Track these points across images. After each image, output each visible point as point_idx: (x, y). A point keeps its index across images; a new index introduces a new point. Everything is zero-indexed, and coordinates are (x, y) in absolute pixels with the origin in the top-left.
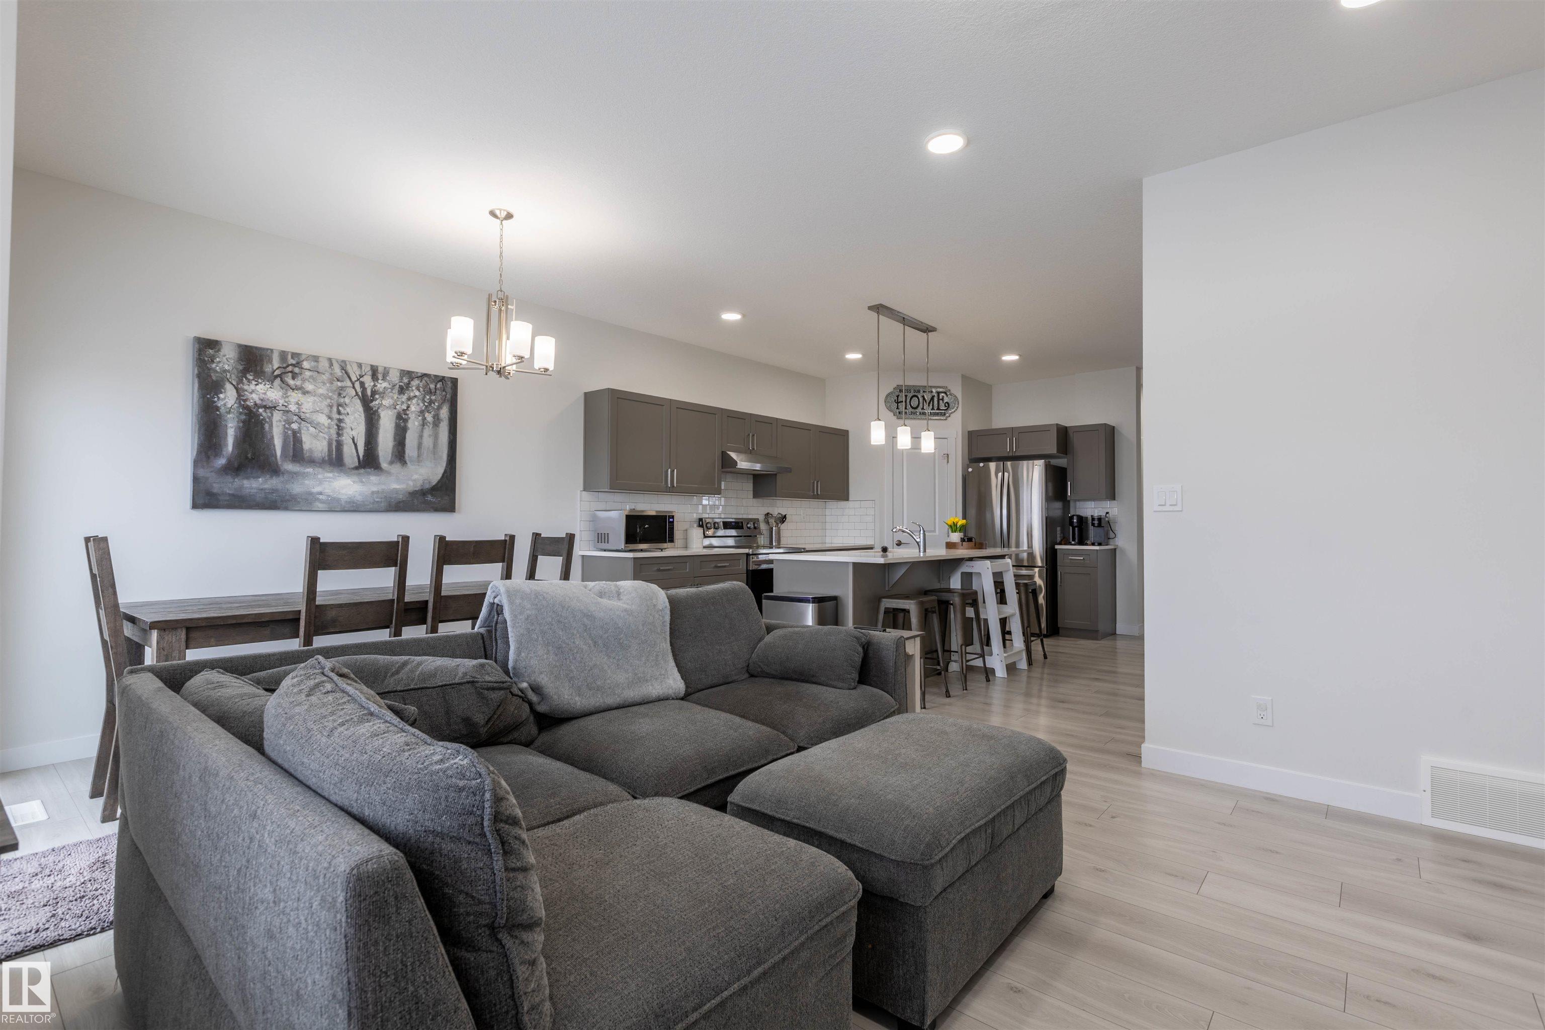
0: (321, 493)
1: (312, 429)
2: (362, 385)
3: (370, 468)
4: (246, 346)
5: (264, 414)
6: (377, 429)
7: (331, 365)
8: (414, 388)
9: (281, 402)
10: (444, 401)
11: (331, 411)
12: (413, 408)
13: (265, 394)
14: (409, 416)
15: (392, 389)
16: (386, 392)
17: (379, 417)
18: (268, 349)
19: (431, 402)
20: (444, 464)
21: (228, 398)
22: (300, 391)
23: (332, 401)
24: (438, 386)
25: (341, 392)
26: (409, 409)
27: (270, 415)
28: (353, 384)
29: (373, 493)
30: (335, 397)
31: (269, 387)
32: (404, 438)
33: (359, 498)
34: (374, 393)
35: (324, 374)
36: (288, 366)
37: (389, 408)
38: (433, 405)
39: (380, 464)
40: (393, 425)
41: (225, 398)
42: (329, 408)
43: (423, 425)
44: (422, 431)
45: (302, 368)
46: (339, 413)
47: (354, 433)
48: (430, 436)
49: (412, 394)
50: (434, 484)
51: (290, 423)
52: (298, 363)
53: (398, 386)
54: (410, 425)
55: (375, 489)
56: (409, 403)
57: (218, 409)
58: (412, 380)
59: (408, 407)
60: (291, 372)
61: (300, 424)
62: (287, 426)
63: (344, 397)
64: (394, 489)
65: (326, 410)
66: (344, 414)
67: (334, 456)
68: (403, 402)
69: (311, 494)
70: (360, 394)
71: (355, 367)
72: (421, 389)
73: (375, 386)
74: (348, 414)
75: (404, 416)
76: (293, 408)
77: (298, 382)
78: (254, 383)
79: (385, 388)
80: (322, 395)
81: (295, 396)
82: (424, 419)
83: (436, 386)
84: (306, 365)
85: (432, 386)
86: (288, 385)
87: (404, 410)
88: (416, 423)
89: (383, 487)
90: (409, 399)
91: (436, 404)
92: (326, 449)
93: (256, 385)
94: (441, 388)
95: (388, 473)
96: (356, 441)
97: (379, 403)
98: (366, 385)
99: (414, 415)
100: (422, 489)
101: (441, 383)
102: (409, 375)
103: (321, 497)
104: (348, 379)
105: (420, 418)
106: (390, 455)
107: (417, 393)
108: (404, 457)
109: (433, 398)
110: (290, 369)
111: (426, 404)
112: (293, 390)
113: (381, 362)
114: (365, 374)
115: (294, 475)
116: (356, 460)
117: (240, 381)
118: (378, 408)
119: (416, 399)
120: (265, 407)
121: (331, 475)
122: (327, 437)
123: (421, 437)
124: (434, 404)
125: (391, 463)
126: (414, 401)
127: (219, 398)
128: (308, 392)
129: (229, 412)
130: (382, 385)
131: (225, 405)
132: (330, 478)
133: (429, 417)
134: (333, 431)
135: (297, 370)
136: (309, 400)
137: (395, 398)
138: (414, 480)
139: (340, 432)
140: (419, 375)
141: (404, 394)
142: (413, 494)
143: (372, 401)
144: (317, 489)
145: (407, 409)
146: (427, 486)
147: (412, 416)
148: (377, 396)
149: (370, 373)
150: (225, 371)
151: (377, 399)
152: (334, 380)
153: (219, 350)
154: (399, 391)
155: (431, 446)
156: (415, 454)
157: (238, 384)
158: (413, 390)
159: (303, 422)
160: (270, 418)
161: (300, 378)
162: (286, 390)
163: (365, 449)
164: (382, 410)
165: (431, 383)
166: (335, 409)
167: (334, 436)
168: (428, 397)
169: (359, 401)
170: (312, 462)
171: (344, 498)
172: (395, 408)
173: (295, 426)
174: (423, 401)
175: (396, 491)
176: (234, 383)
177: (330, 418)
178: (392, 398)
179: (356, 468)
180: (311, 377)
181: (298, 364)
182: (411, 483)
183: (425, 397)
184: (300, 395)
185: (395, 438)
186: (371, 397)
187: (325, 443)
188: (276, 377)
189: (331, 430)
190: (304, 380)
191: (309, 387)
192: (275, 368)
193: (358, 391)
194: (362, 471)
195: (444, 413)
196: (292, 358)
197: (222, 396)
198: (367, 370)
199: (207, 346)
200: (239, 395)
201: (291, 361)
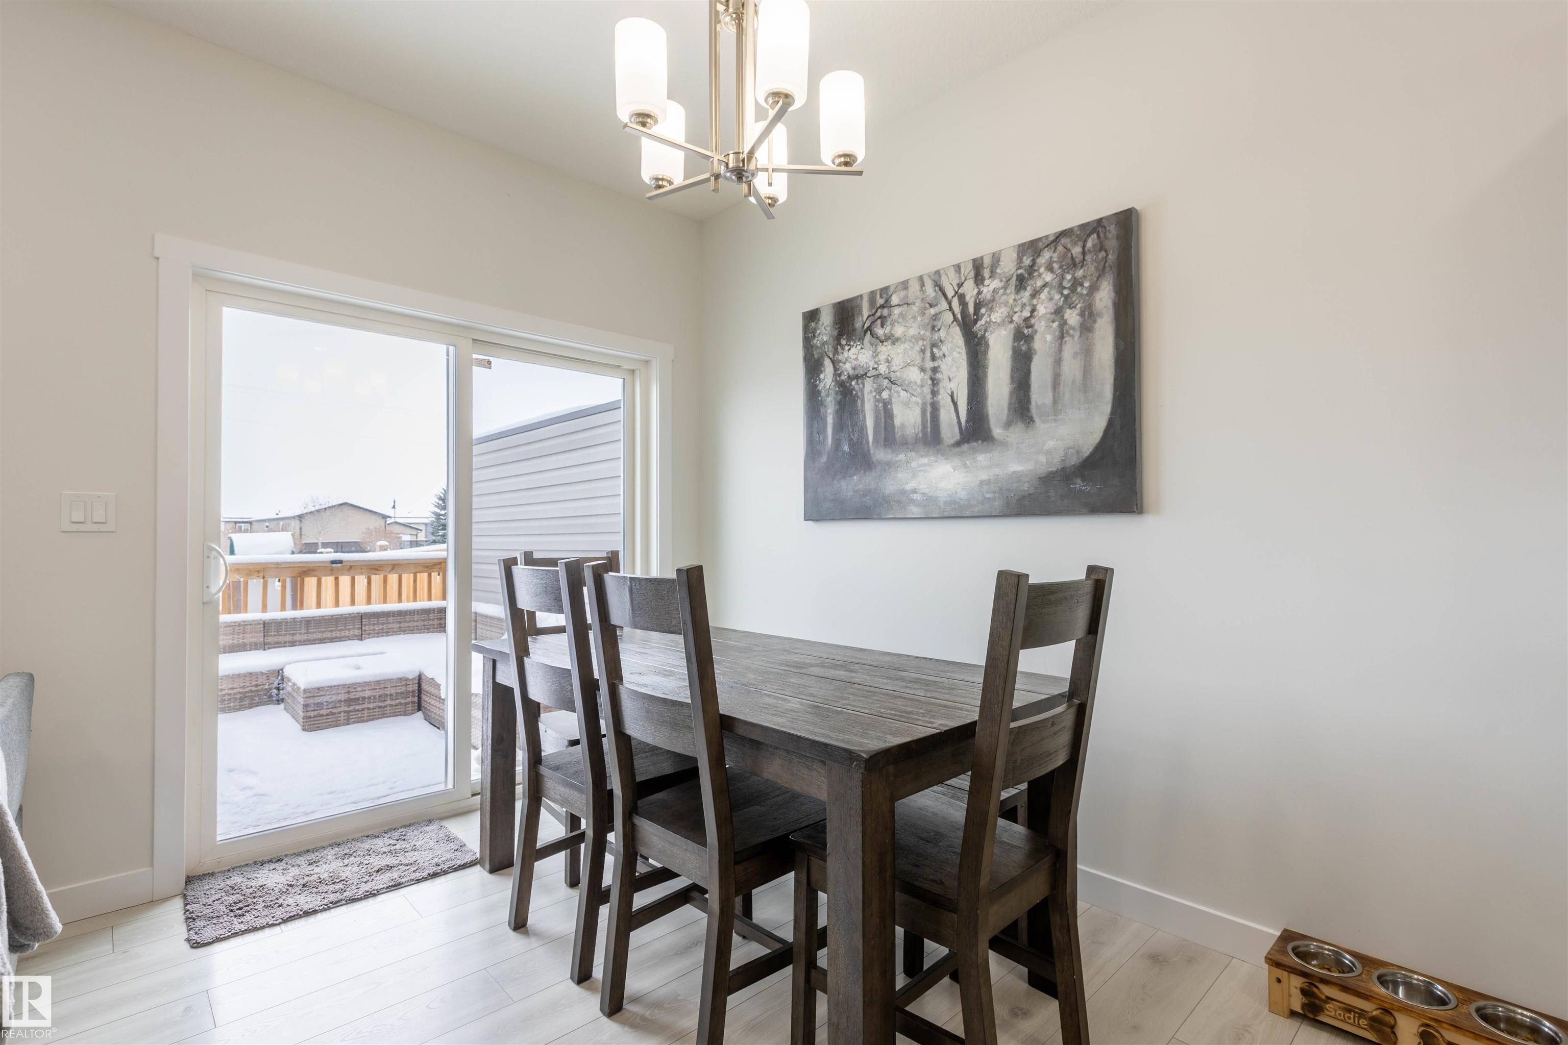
0: (915, 491)
1: (903, 393)
2: (962, 298)
3: (976, 440)
4: (839, 303)
5: (856, 387)
6: (985, 367)
7: (923, 285)
8: (1042, 270)
9: (872, 364)
10: (1101, 273)
11: (923, 359)
12: (1042, 310)
13: (856, 359)
14: (1036, 327)
15: (1005, 288)
16: (997, 297)
17: (987, 346)
18: (857, 297)
19: (1076, 283)
20: (1107, 408)
21: (827, 378)
22: (889, 342)
23: (925, 343)
24: (1089, 244)
25: (935, 323)
26: (1036, 313)
27: (861, 386)
28: (950, 304)
29: (982, 483)
30: (928, 334)
31: (859, 347)
32: (1028, 373)
33: (962, 495)
34: (978, 306)
35: (914, 304)
36: (876, 311)
37: (1002, 324)
38: (1079, 289)
39: (989, 430)
40: (1009, 353)
41: (825, 379)
42: (921, 354)
43: (1062, 337)
44: (1060, 350)
45: (891, 307)
46: (933, 358)
47: (953, 385)
48: (1075, 355)
49: (1039, 283)
50: (1086, 454)
51: (880, 393)
52: (886, 301)
53: (1014, 278)
54: (1037, 344)
55: (984, 476)
56: (1035, 302)
57: (819, 392)
58: (1039, 255)
59: (1033, 311)
60: (880, 317)
61: (890, 390)
62: (878, 397)
63: (939, 330)
64: (1014, 472)
65: (918, 360)
66: (940, 358)
67: (929, 429)
68: (1024, 306)
69: (903, 492)
70: (959, 316)
71: (952, 273)
72: (1056, 266)
73: (979, 293)
74: (944, 356)
75: (1026, 331)
76: (883, 369)
77: (887, 330)
78: (847, 348)
79: (994, 291)
80: (913, 336)
81: (885, 350)
82: (1064, 323)
83: (1084, 247)
84: (895, 300)
85: (1077, 250)
86: (878, 338)
87: (1026, 320)
88: (1049, 338)
89: (996, 471)
90: (1034, 295)
91: (1087, 284)
92: (919, 420)
93: (849, 350)
94: (1094, 246)
95: (1004, 444)
96: (955, 398)
97: (986, 322)
98: (968, 298)
99: (1043, 323)
100: (1063, 469)
101: (1095, 235)
102: (1033, 248)
103: (915, 496)
104: (943, 299)
105: (1055, 325)
106: (1006, 411)
107: (1048, 277)
108: (1028, 410)
109: (1080, 273)
110: (878, 314)
111: (1066, 292)
112: (882, 342)
113: (983, 249)
114: (965, 280)
115: (889, 465)
116: (957, 430)
117: (836, 352)
118: (986, 331)
119: (1046, 290)
120: (857, 377)
121: (925, 460)
122: (920, 401)
123: (1058, 362)
124: (1082, 285)
125: (1008, 425)
126: (1044, 296)
127: (820, 379)
128: (898, 339)
129: (828, 395)
130: (991, 285)
131: (825, 386)
132: (925, 465)
133: (1072, 317)
134: (927, 390)
135: (885, 312)
136: (899, 351)
137: (1011, 301)
138: (1049, 452)
139: (936, 389)
140: (1051, 238)
141: (1025, 289)
142: (1047, 480)
143: (976, 321)
144: (909, 487)
145: (1031, 316)
146: (1074, 461)
147: (1040, 325)
148: (983, 311)
149: (972, 274)
150: (824, 344)
151: (983, 315)
152: (926, 309)
153: (819, 320)
154: (1016, 286)
155: (1079, 376)
156: (1048, 399)
157: (834, 356)
158: (1040, 275)
159: (894, 386)
160: (862, 390)
161: (888, 323)
162: (876, 346)
163: (968, 409)
164: (991, 334)
165: (1075, 244)
166: (928, 354)
167: (929, 397)
168: (1069, 277)
169: (957, 329)
170: (906, 444)
171: (942, 496)
172: (1012, 321)
173: (885, 395)
174: (1061, 287)
175: (1017, 477)
176: (831, 356)
177: (923, 370)
178: (1006, 304)
179: (958, 444)
180: (901, 315)
181: (887, 305)
182: (1042, 459)
183: (1063, 278)
184: (889, 347)
185: (1012, 378)
186: (975, 314)
187: (918, 411)
188: (866, 332)
189: (924, 389)
190: (892, 324)
191: (899, 331)
192: (865, 320)
193: (956, 313)
194: (966, 447)
195: (1105, 297)
196: (881, 297)
197: (822, 376)
198: (968, 270)
199: (811, 317)
200: (836, 369)
201: (880, 301)
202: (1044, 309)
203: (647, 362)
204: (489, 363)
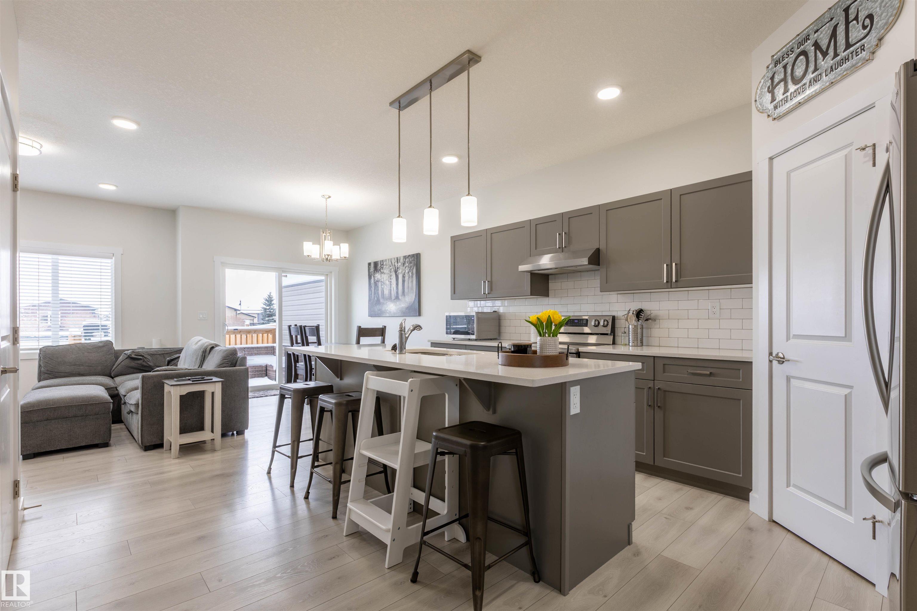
1: (385, 287)
2: (395, 266)
3: (397, 299)
4: (375, 262)
6: (398, 282)
7: (389, 261)
9: (380, 279)
10: (415, 265)
13: (378, 277)
15: (401, 265)
16: (400, 267)
17: (399, 278)
18: (378, 261)
20: (415, 294)
23: (389, 275)
25: (391, 271)
28: (393, 267)
29: (397, 309)
30: (390, 273)
31: (378, 274)
32: (404, 285)
33: (394, 311)
34: (398, 268)
35: (387, 265)
38: (411, 268)
39: (399, 297)
40: (402, 280)
43: (409, 278)
44: (409, 281)
46: (391, 279)
47: (393, 286)
48: (411, 282)
49: (406, 266)
50: (412, 304)
53: (403, 263)
54: (406, 279)
55: (398, 307)
58: (406, 259)
60: (382, 267)
62: (381, 287)
64: (402, 307)
65: (388, 279)
67: (390, 296)
68: (404, 270)
69: (385, 310)
71: (393, 260)
72: (408, 262)
73: (398, 265)
75: (404, 276)
76: (382, 280)
78: (376, 274)
80: (387, 273)
81: (383, 275)
84: (384, 264)
85: (411, 260)
86: (381, 272)
87: (404, 273)
89: (400, 306)
90: (405, 268)
92: (388, 293)
94: (414, 259)
95: (401, 300)
96: (394, 289)
97: (399, 272)
100: (409, 307)
101: (413, 257)
102: (405, 257)
103: (387, 311)
104: (392, 265)
105: (408, 275)
106: (401, 293)
107: (407, 264)
108: (404, 293)
109: (411, 265)
113: (398, 256)
115: (383, 304)
116: (394, 296)
118: (398, 274)
120: (378, 282)
121: (389, 303)
122: (388, 289)
123: (408, 283)
125: (402, 296)
126: (406, 268)
128: (385, 273)
129: (372, 285)
131: (372, 283)
133: (410, 274)
136: (385, 276)
138: (407, 302)
139: (391, 286)
140: (408, 256)
143: (397, 272)
144: (387, 309)
146: (410, 305)
147: (406, 275)
149: (396, 261)
150: (372, 272)
152: (389, 267)
153: (371, 265)
154: (403, 265)
155: (411, 286)
156: (407, 291)
159: (384, 285)
160: (379, 285)
161: (383, 269)
162: (381, 274)
163: (396, 292)
165: (411, 258)
166: (390, 278)
167: (390, 288)
168: (410, 265)
169: (394, 273)
170: (386, 299)
171: (391, 311)
172: (402, 273)
173: (383, 287)
174: (409, 267)
176: (373, 275)
177: (389, 282)
178: (401, 269)
179: (394, 299)
180: (386, 268)
182: (406, 304)
185: (402, 286)
186: (397, 270)
187: (388, 291)
188: (379, 270)
189: (389, 286)
191: (385, 271)
192: (379, 267)
193: (394, 269)
195: (416, 270)
197: (371, 280)
198: (396, 259)
199: (369, 264)
200: (374, 279)
201: (382, 263)
202: (407, 271)
203: (331, 272)
204: (287, 276)
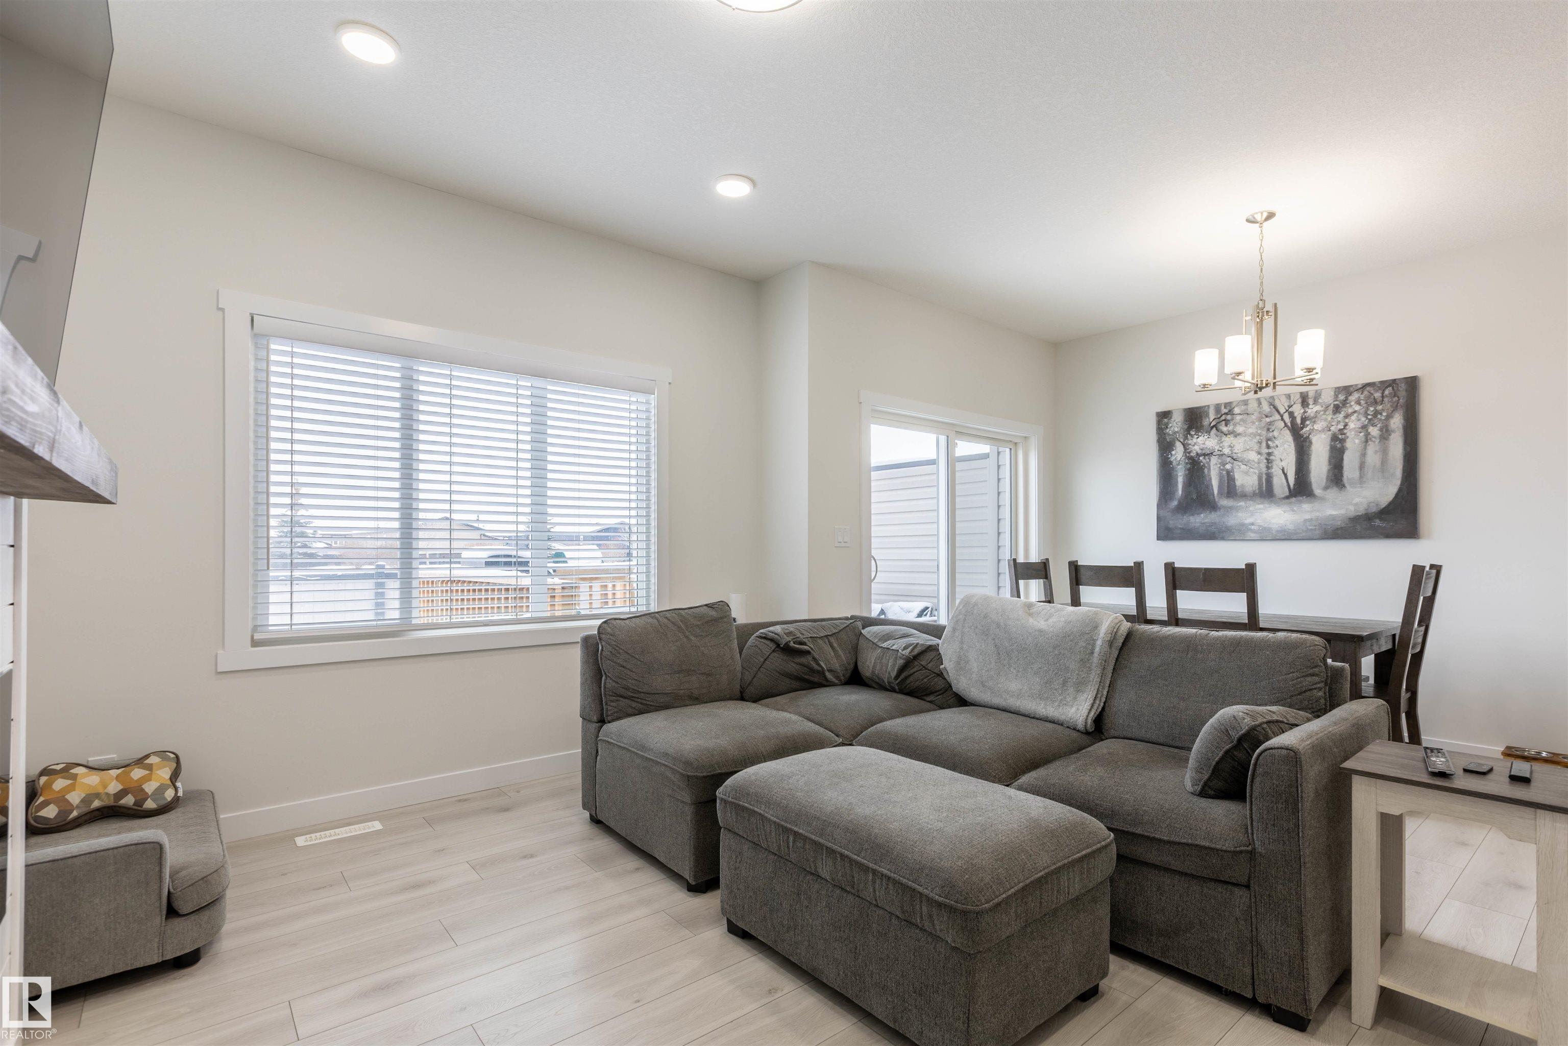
0: (1253, 524)
1: (1243, 467)
2: (1291, 415)
3: (1302, 496)
4: (1189, 409)
5: (1204, 461)
6: (1309, 455)
7: (1260, 404)
8: (1352, 403)
9: (1217, 448)
10: (1395, 408)
11: (1260, 447)
12: (1352, 425)
13: (1204, 444)
14: (1348, 435)
15: (1325, 411)
16: (1319, 416)
17: (1311, 443)
18: (1205, 406)
19: (1376, 413)
20: (1399, 482)
21: (1178, 454)
22: (1232, 435)
23: (1261, 438)
24: (1387, 392)
25: (1270, 427)
26: (1347, 427)
27: (1208, 460)
28: (1282, 416)
29: (1305, 521)
30: (1264, 433)
31: (1207, 437)
32: (1342, 459)
33: (1291, 527)
34: (1304, 420)
35: (1253, 414)
36: (1221, 416)
37: (1323, 431)
38: (1379, 416)
39: (1312, 490)
40: (1328, 448)
41: (1176, 454)
42: (1259, 444)
43: (1366, 441)
44: (1365, 448)
45: (1234, 414)
46: (1268, 447)
47: (1284, 464)
48: (1376, 452)
49: (1350, 411)
50: (1383, 506)
51: (1224, 465)
52: (1230, 411)
53: (1332, 406)
54: (1348, 444)
55: (1307, 517)
56: (1347, 420)
57: (1171, 463)
58: (1350, 395)
59: (1346, 425)
60: (1224, 420)
61: (1232, 464)
62: (1222, 467)
63: (1273, 431)
64: (1330, 515)
65: (1256, 447)
66: (1273, 447)
67: (1264, 489)
68: (1339, 422)
69: (1243, 525)
70: (1289, 424)
71: (1284, 399)
72: (1362, 402)
73: (1305, 412)
74: (1277, 446)
75: (1340, 436)
76: (1226, 451)
77: (1230, 428)
78: (1196, 437)
79: (1316, 412)
80: (1252, 433)
81: (1228, 440)
82: (1367, 434)
83: (1383, 393)
84: (1237, 410)
85: (1378, 395)
86: (1222, 432)
87: (1340, 430)
88: (1357, 441)
89: (1317, 514)
90: (1347, 416)
91: (1384, 414)
92: (1256, 483)
93: (1197, 438)
94: (1389, 394)
95: (1322, 499)
96: (1286, 471)
97: (1310, 429)
98: (1296, 414)
99: (1353, 433)
100: (1366, 514)
101: (1391, 388)
102: (1347, 390)
103: (1253, 527)
104: (1276, 413)
105: (1362, 434)
106: (1325, 481)
107: (1357, 408)
108: (1342, 480)
109: (1380, 408)
110: (1223, 418)
111: (1370, 417)
112: (1226, 435)
113: (1309, 388)
114: (1294, 403)
115: (1229, 509)
116: (1286, 489)
117: (1186, 438)
118: (1310, 434)
119: (1355, 415)
120: (1204, 455)
121: (1261, 506)
122: (1257, 471)
123: (1364, 455)
124: (1381, 414)
125: (1326, 488)
126: (1354, 417)
127: (1171, 454)
128: (1239, 434)
129: (1178, 465)
130: (1312, 410)
131: (1176, 459)
132: (1260, 509)
133: (1374, 431)
134: (1263, 466)
135: (1229, 417)
136: (1240, 441)
137: (1329, 419)
138: (1356, 504)
139: (1270, 465)
140: (1360, 386)
141: (1340, 413)
142: (1355, 520)
143: (1302, 428)
144: (1248, 521)
145: (1344, 428)
146: (1374, 509)
147: (1351, 434)
148: (1308, 422)
149: (1300, 400)
150: (1175, 433)
151: (1308, 425)
152: (1262, 418)
153: (1171, 418)
154: (1333, 411)
155: (1378, 463)
156: (1357, 474)
157: (1184, 441)
158: (1351, 406)
159: (1235, 462)
160: (1209, 463)
161: (1231, 424)
162: (1221, 437)
163: (1295, 478)
164: (1313, 436)
165: (1377, 391)
166: (1264, 444)
167: (1264, 470)
168: (1372, 409)
169: (1288, 432)
170: (1244, 496)
171: (1275, 527)
172: (1330, 430)
173: (1228, 467)
174: (1366, 414)
175: (1333, 518)
176: (1182, 440)
177: (1259, 453)
178: (1326, 420)
179: (1287, 498)
180: (1242, 420)
181: (1230, 412)
182: (1352, 508)
183: (1368, 409)
184: (1232, 438)
185: (1330, 461)
186: (1301, 424)
187: (1255, 478)
188: (1212, 428)
189: (1261, 465)
190: (1235, 425)
191: (1240, 429)
192: (1211, 420)
193: (1287, 422)
194: (1294, 499)
195: (1397, 422)
196: (1225, 407)
197: (1173, 453)
198: (1297, 398)
199: (1164, 416)
200: (1185, 449)
201: (1224, 411)
202: (1353, 424)
203: (1026, 438)
